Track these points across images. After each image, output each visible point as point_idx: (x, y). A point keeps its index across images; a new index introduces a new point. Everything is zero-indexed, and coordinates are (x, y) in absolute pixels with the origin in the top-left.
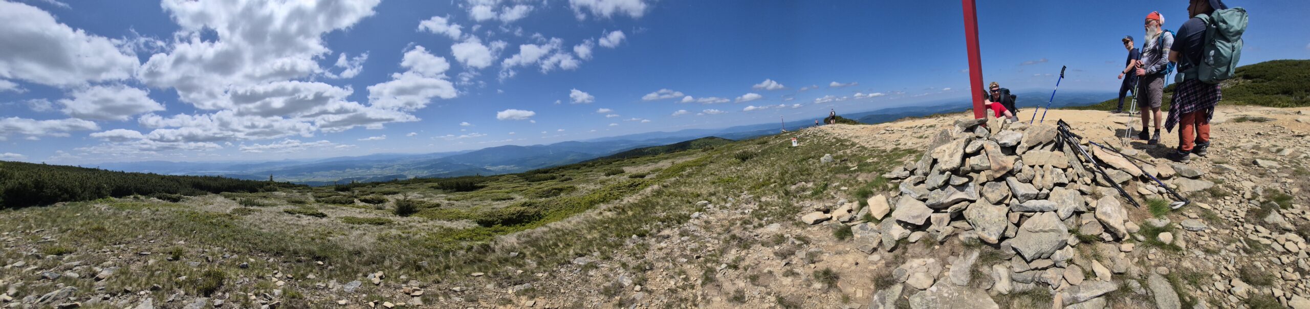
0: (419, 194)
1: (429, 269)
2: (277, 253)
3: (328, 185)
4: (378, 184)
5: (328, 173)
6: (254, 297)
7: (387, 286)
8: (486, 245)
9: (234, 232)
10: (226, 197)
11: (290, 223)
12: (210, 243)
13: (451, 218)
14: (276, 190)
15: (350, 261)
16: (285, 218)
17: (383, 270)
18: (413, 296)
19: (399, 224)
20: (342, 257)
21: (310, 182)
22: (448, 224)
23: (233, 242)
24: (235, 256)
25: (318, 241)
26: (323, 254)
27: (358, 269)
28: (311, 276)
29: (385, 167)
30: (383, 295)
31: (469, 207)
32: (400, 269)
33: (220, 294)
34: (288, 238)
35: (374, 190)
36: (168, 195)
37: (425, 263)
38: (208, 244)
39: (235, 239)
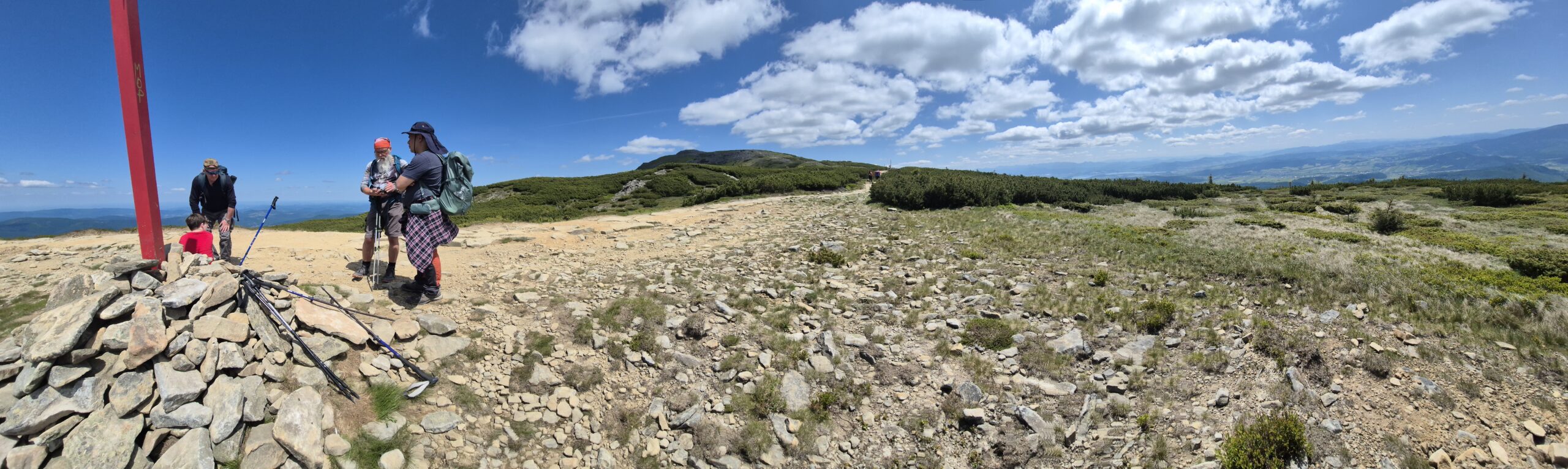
0: (1407, 203)
1: (1428, 312)
2: (1238, 275)
3: (1281, 186)
4: (1346, 186)
5: (1279, 171)
6: (1222, 332)
7: (1372, 323)
8: (1529, 304)
9: (1175, 252)
10: (1151, 206)
11: (1245, 236)
12: (1144, 266)
13: (1461, 247)
14: (1218, 195)
15: (1324, 285)
16: (1237, 230)
17: (1366, 302)
18: (1408, 344)
19: (1378, 244)
20: (1314, 279)
21: (1256, 184)
22: (1454, 256)
23: (1177, 265)
24: (1183, 283)
25: (1281, 259)
26: (1290, 275)
27: (1334, 296)
28: (1280, 302)
29: (1357, 162)
30: (1369, 333)
31: (1493, 234)
32: (1389, 305)
33: (1171, 331)
34: (1247, 256)
35: (1341, 194)
36: (1076, 204)
37: (1423, 303)
38: (1141, 268)
39: (1179, 261)
